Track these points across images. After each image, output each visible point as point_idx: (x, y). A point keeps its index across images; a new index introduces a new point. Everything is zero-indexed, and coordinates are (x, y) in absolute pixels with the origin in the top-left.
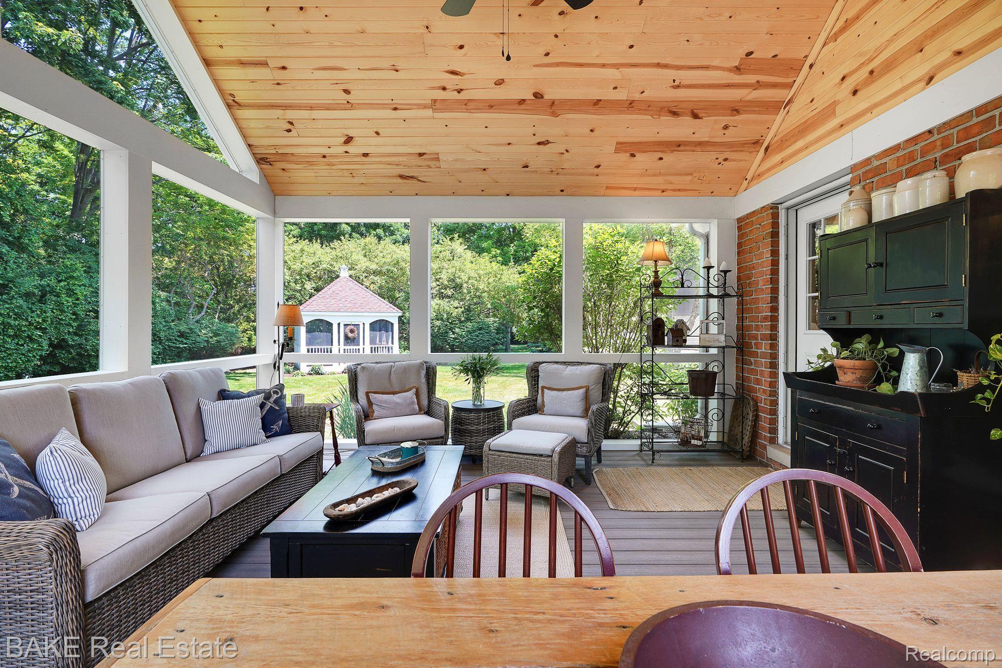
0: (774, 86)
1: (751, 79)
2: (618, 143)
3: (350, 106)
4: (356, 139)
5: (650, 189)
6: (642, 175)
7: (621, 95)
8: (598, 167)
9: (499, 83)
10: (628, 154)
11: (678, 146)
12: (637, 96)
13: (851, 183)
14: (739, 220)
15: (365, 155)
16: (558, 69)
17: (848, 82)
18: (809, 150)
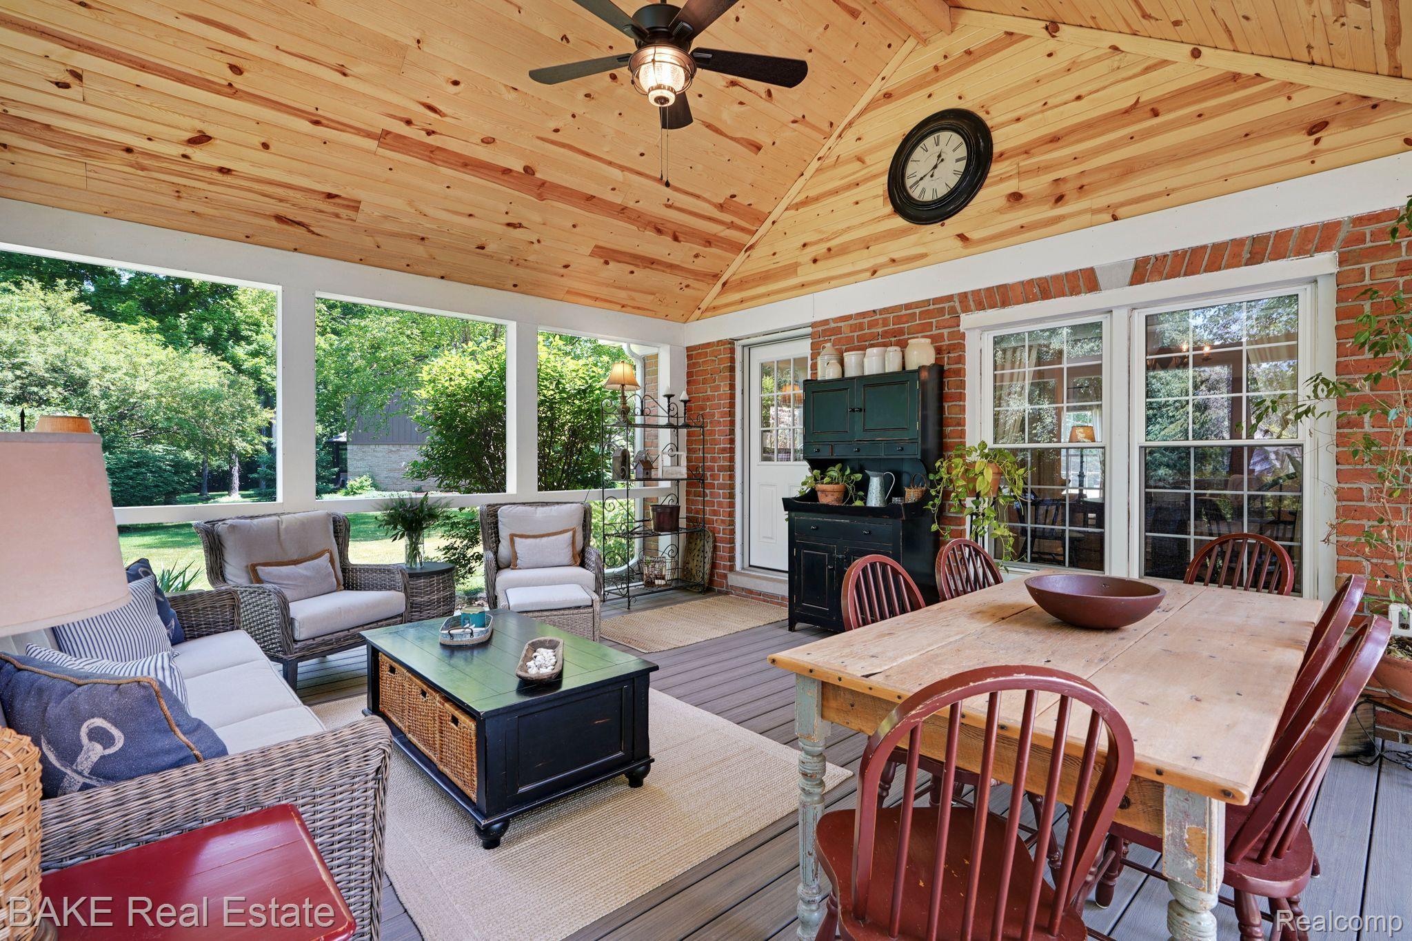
0: (742, 229)
1: (727, 218)
2: (596, 247)
3: (231, 91)
4: (218, 142)
5: (611, 302)
6: (608, 285)
7: (617, 199)
8: (566, 266)
9: (488, 141)
10: (602, 261)
11: (651, 263)
12: (631, 204)
13: (811, 335)
14: (689, 349)
15: (224, 171)
16: (562, 150)
17: (808, 250)
18: (771, 298)
